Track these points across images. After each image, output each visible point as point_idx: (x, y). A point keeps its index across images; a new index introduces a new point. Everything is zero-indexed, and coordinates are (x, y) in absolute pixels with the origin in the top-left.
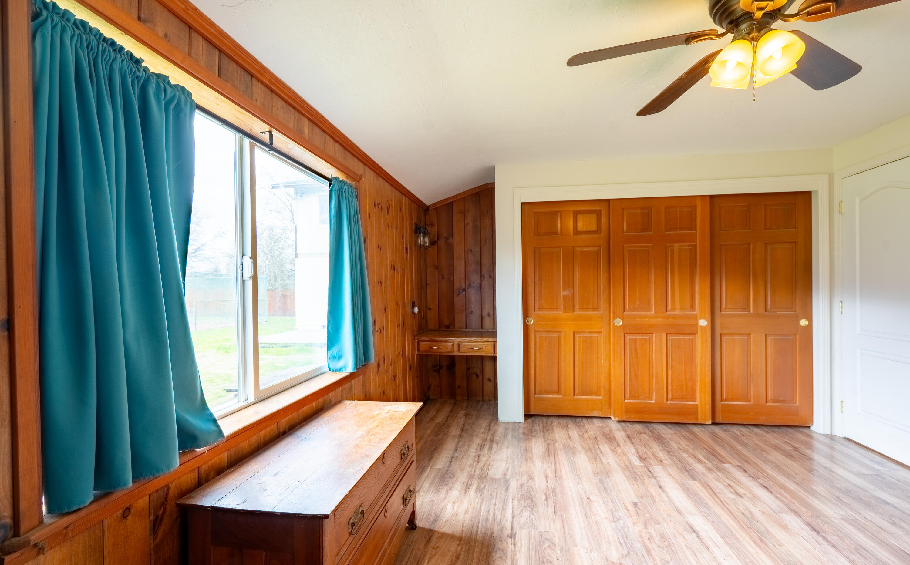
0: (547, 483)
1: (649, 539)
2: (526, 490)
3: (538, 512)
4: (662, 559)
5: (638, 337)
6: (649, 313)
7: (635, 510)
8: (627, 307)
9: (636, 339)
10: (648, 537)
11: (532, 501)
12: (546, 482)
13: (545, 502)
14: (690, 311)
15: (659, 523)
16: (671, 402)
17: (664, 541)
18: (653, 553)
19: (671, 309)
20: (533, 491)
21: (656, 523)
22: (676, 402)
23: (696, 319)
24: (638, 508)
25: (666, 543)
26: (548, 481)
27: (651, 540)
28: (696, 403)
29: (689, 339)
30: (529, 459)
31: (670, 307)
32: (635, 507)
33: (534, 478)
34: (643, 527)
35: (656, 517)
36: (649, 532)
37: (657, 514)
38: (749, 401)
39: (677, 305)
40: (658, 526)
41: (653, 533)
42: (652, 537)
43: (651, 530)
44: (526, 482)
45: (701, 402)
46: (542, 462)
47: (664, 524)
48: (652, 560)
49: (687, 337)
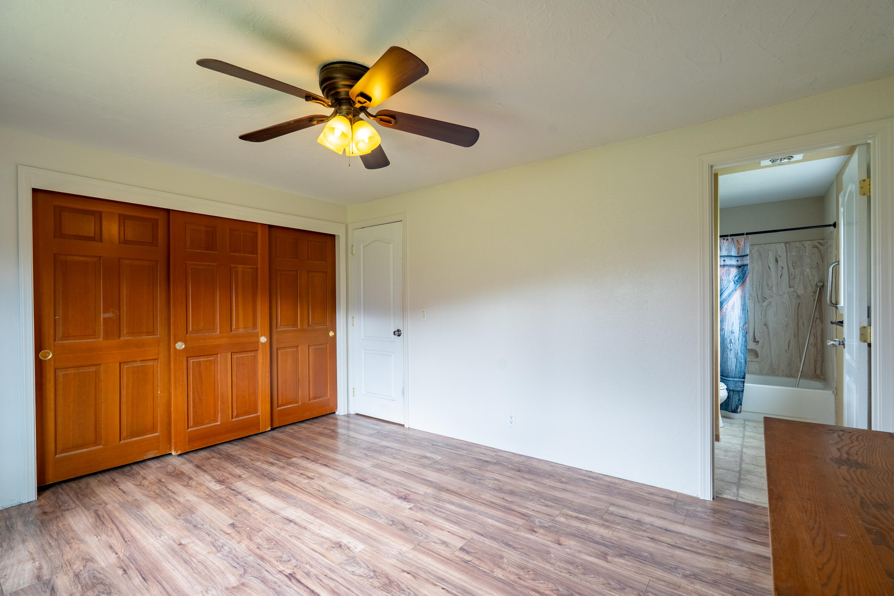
0: (117, 554)
1: (258, 548)
2: (87, 578)
3: (119, 592)
4: (276, 558)
5: (203, 359)
6: (213, 334)
7: (234, 530)
8: (190, 329)
9: (200, 362)
10: (256, 546)
11: (105, 585)
12: (114, 554)
13: (125, 576)
14: (253, 330)
15: (261, 530)
16: (236, 419)
17: (271, 542)
18: (266, 557)
19: (235, 328)
20: (100, 573)
21: (258, 532)
22: (241, 418)
23: (257, 336)
24: (236, 527)
25: (274, 543)
26: (117, 552)
27: (260, 547)
28: (258, 414)
29: (252, 355)
30: (72, 541)
31: (234, 326)
32: (234, 527)
33: (93, 558)
34: (249, 541)
35: (257, 526)
36: (255, 542)
37: (256, 524)
38: (298, 403)
39: (241, 325)
40: (261, 533)
41: (259, 541)
42: (260, 545)
43: (257, 539)
44: (81, 568)
45: (262, 413)
46: (95, 535)
47: (265, 528)
48: (268, 564)
49: (250, 354)
